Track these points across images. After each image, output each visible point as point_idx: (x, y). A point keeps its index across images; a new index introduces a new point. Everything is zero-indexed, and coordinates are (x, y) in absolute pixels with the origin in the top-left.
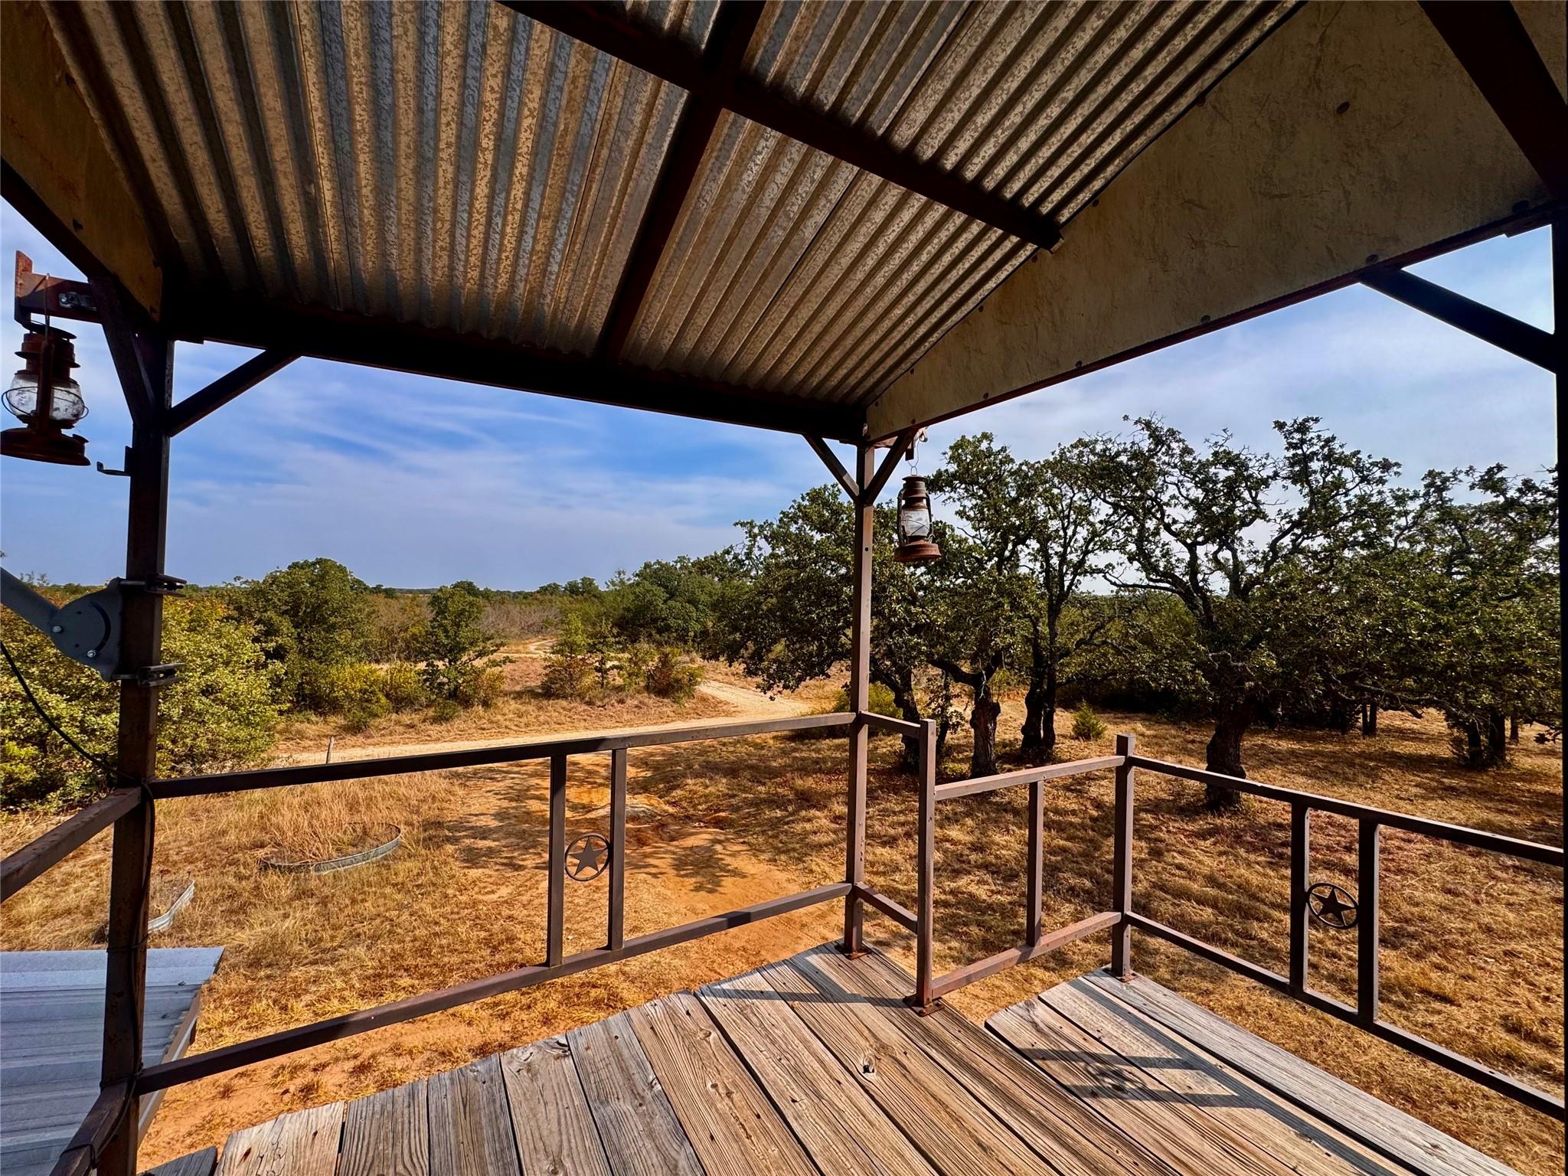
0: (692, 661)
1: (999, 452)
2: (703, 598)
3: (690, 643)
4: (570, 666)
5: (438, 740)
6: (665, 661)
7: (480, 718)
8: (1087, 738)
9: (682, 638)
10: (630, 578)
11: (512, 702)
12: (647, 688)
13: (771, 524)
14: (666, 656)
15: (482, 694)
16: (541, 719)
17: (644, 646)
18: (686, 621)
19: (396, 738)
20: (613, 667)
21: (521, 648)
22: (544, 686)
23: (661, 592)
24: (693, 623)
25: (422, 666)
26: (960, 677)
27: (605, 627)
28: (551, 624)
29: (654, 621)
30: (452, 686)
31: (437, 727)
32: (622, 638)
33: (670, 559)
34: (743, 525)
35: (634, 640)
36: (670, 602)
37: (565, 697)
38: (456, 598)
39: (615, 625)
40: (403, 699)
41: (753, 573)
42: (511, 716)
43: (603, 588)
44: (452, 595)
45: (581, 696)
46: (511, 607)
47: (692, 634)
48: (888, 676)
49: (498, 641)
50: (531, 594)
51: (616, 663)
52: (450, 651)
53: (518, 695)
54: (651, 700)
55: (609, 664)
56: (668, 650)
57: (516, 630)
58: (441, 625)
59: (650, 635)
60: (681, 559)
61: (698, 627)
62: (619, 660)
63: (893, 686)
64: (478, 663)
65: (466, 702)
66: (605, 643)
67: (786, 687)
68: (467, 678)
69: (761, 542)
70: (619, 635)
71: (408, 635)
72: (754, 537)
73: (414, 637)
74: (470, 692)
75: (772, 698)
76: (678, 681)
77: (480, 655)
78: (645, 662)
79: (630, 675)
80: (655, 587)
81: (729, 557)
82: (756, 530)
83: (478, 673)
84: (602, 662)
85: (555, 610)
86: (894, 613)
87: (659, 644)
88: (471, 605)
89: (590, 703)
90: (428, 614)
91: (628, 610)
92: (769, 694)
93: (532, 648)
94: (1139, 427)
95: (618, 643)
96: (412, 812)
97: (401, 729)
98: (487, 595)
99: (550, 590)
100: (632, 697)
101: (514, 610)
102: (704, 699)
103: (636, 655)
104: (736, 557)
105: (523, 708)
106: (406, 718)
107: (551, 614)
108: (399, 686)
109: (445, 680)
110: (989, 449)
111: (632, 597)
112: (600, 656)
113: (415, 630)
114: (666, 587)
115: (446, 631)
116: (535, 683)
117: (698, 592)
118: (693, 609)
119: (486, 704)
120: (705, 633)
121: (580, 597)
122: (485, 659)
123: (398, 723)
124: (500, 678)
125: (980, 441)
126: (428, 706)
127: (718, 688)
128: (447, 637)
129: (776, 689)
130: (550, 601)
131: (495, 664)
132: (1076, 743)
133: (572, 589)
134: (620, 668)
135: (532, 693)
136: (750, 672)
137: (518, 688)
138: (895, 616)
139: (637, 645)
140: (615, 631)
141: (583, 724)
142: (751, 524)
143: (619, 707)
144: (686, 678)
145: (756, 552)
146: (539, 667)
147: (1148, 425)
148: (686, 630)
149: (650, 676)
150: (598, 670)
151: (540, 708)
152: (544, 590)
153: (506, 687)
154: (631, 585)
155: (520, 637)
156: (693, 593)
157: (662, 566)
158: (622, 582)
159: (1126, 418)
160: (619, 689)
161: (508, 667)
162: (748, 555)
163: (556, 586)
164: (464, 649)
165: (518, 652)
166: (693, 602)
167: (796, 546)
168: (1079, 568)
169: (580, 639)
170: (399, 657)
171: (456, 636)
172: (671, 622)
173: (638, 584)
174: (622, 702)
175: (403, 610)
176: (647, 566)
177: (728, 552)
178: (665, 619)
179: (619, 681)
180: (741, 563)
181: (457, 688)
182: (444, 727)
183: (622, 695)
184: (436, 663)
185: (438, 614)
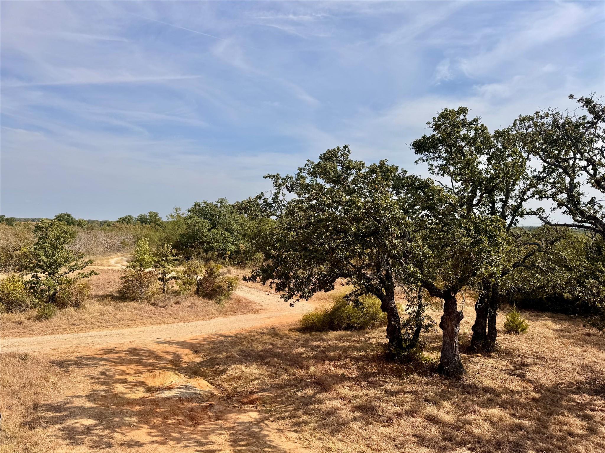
0: (229, 272)
1: (472, 122)
2: (237, 227)
3: (227, 259)
4: (140, 277)
5: (39, 334)
6: (211, 273)
7: (72, 316)
8: (517, 333)
9: (222, 256)
10: (184, 213)
11: (97, 304)
12: (197, 293)
13: (291, 178)
14: (212, 269)
15: (74, 298)
16: (118, 317)
17: (195, 262)
18: (224, 244)
19: (7, 332)
20: (173, 278)
21: (104, 262)
22: (120, 291)
23: (207, 224)
24: (229, 245)
25: (28, 277)
26: (434, 292)
27: (167, 250)
28: (127, 245)
29: (202, 243)
30: (52, 292)
31: (39, 324)
32: (179, 257)
33: (212, 200)
34: (270, 177)
35: (188, 258)
36: (213, 231)
37: (135, 300)
38: (54, 227)
39: (174, 247)
40: (13, 302)
41: (279, 213)
42: (96, 314)
43: (164, 219)
44: (51, 225)
45: (148, 299)
46: (98, 233)
47: (229, 253)
48: (378, 290)
49: (86, 260)
50: (113, 223)
51: (174, 274)
52: (50, 267)
53: (102, 298)
54: (200, 301)
55: (169, 276)
56: (212, 264)
57: (101, 249)
58: (43, 248)
59: (199, 254)
60: (221, 201)
61: (233, 248)
62: (177, 272)
63: (380, 296)
64: (72, 275)
65: (62, 304)
66: (167, 261)
67: (301, 297)
68: (63, 286)
69: (284, 190)
70: (176, 255)
71: (20, 253)
72: (279, 187)
73: (25, 255)
74: (64, 296)
75: (292, 305)
76: (219, 287)
77: (72, 269)
78: (196, 274)
79: (184, 284)
80: (202, 220)
81: (261, 201)
82: (280, 181)
83: (70, 282)
84: (164, 274)
85: (129, 235)
86: (394, 246)
87: (207, 261)
88: (66, 232)
89: (154, 304)
90: (33, 238)
91: (182, 235)
92: (290, 301)
93: (113, 261)
94: (581, 104)
95: (176, 260)
96: (13, 397)
97: (12, 325)
98: (80, 224)
99: (126, 220)
100: (186, 299)
101: (101, 235)
102: (238, 301)
103: (189, 269)
104: (265, 201)
105: (105, 309)
106: (16, 316)
107: (127, 237)
108: (9, 293)
109: (46, 288)
110: (464, 120)
111: (185, 227)
112: (163, 269)
113: (25, 250)
114: (210, 220)
115: (46, 252)
116: (114, 289)
117: (233, 223)
118: (229, 235)
119: (77, 305)
120: (238, 252)
121: (148, 225)
122: (76, 272)
123: (9, 320)
124: (87, 286)
125: (459, 113)
126: (32, 308)
127: (248, 292)
128: (47, 257)
129: (295, 298)
130: (126, 228)
131: (83, 276)
132: (508, 336)
133: (143, 220)
134: (177, 278)
135: (113, 297)
136: (278, 289)
137: (101, 293)
138: (395, 249)
139: (190, 262)
140: (174, 252)
141: (149, 320)
142: (277, 177)
143: (176, 307)
144: (226, 285)
145: (281, 198)
146: (117, 277)
147: (588, 102)
148: (225, 250)
149: (199, 284)
150: (160, 280)
151: (117, 308)
152: (122, 220)
153: (93, 292)
154: (185, 218)
155: (104, 254)
156: (230, 224)
157: (208, 205)
158: (178, 216)
159: (571, 97)
160: (176, 293)
161: (94, 278)
162: (275, 199)
163: (131, 218)
164: (60, 265)
165: (102, 265)
166: (230, 230)
167: (317, 194)
168: (517, 211)
169: (148, 258)
170: (13, 269)
171: (54, 255)
172: (214, 244)
173: (190, 218)
174: (178, 303)
175: (16, 235)
176: (196, 205)
177: (259, 197)
178: (209, 243)
179: (177, 288)
180: (269, 205)
181: (55, 294)
182: (45, 323)
183: (179, 298)
184: (39, 275)
185: (40, 239)
